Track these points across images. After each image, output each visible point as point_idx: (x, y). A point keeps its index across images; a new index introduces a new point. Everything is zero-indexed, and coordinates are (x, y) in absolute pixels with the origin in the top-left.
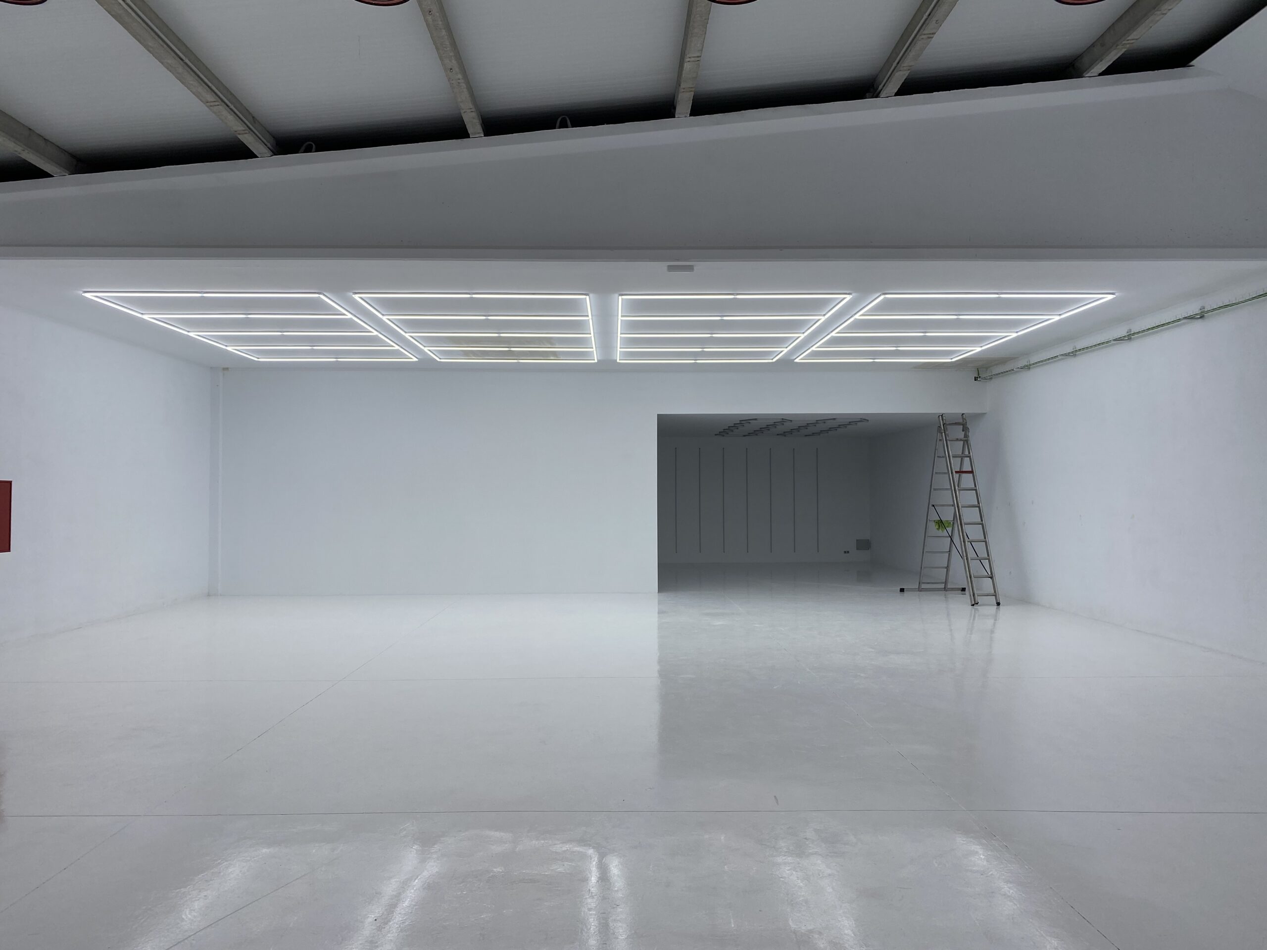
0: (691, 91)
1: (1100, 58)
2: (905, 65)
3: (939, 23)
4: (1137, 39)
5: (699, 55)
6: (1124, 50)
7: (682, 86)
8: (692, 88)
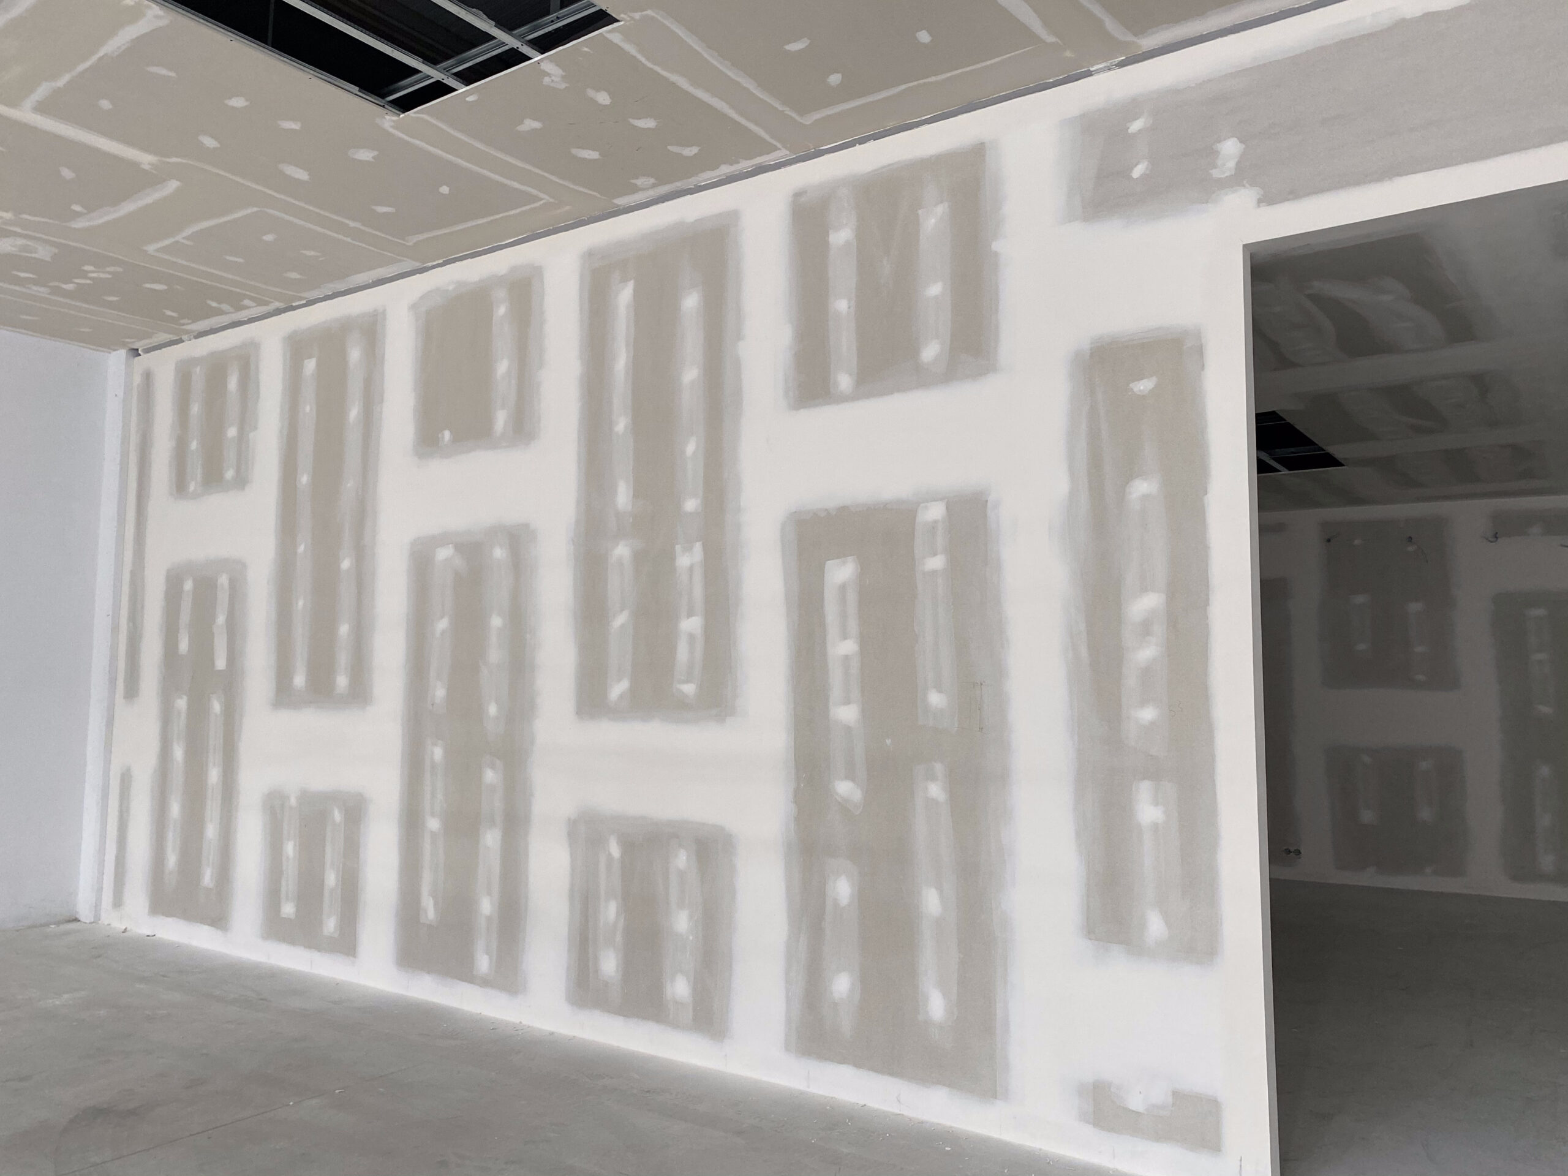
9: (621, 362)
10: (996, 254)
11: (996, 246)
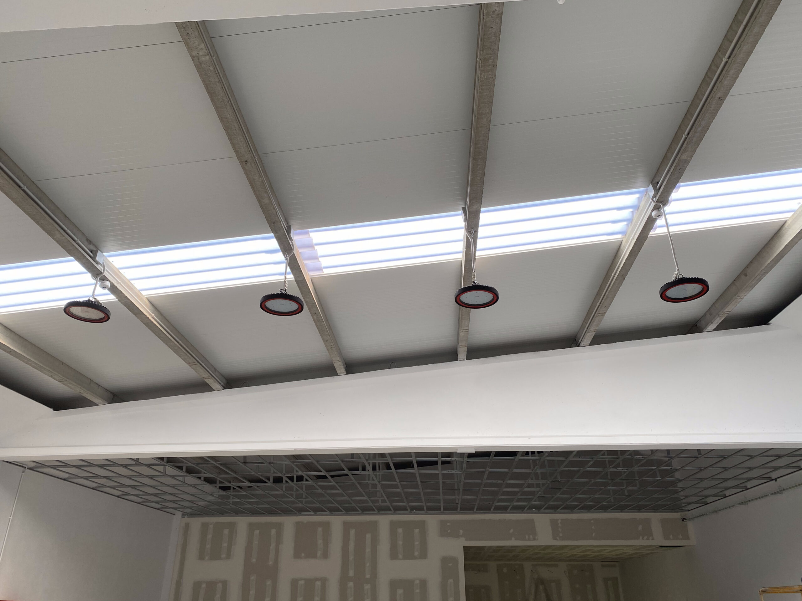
0: (465, 347)
1: (711, 322)
2: (592, 329)
3: (607, 308)
4: (730, 311)
5: (468, 328)
6: (724, 317)
7: (460, 344)
8: (466, 345)
9: (352, 545)
11: (427, 538)
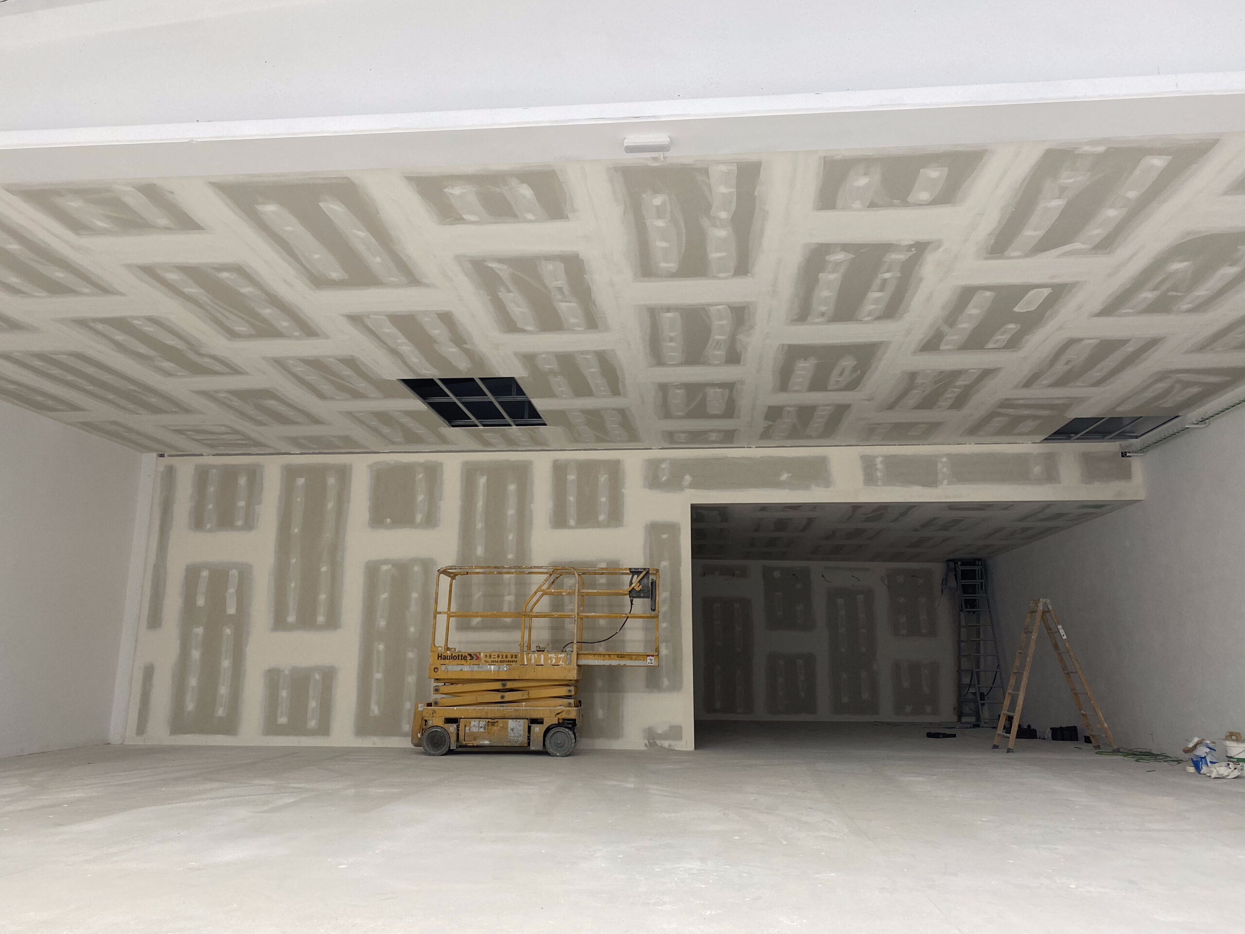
9: (480, 504)
10: (623, 493)
11: (623, 490)
